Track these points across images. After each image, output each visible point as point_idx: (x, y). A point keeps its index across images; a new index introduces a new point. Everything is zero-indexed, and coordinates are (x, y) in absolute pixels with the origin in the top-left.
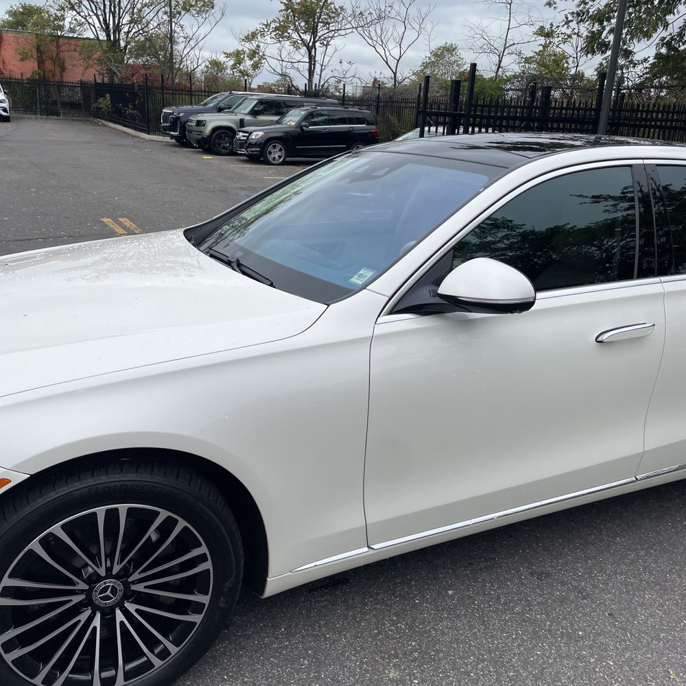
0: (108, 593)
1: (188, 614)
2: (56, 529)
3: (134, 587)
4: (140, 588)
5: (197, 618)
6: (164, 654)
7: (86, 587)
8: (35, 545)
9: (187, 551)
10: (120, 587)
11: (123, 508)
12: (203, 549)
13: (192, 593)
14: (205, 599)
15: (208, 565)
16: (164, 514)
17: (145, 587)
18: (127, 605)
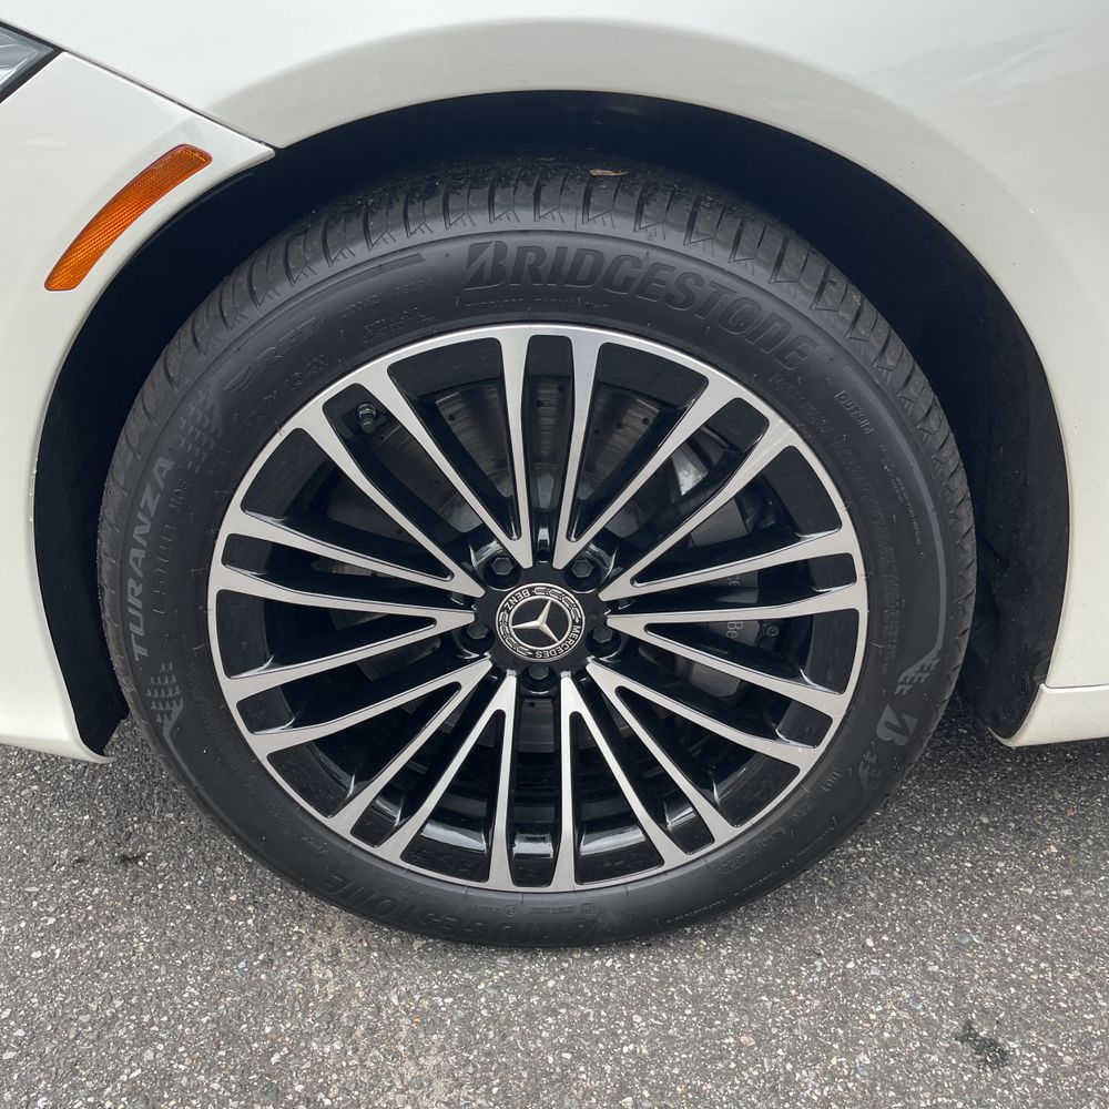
0: (539, 623)
1: (774, 737)
2: (375, 377)
3: (616, 622)
4: (633, 625)
5: (802, 757)
6: (694, 836)
7: (477, 591)
8: (312, 419)
9: (789, 537)
10: (575, 611)
11: (587, 343)
12: (842, 540)
13: (792, 675)
14: (833, 705)
15: (851, 597)
16: (721, 390)
17: (651, 628)
18: (596, 671)
